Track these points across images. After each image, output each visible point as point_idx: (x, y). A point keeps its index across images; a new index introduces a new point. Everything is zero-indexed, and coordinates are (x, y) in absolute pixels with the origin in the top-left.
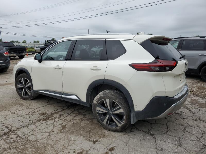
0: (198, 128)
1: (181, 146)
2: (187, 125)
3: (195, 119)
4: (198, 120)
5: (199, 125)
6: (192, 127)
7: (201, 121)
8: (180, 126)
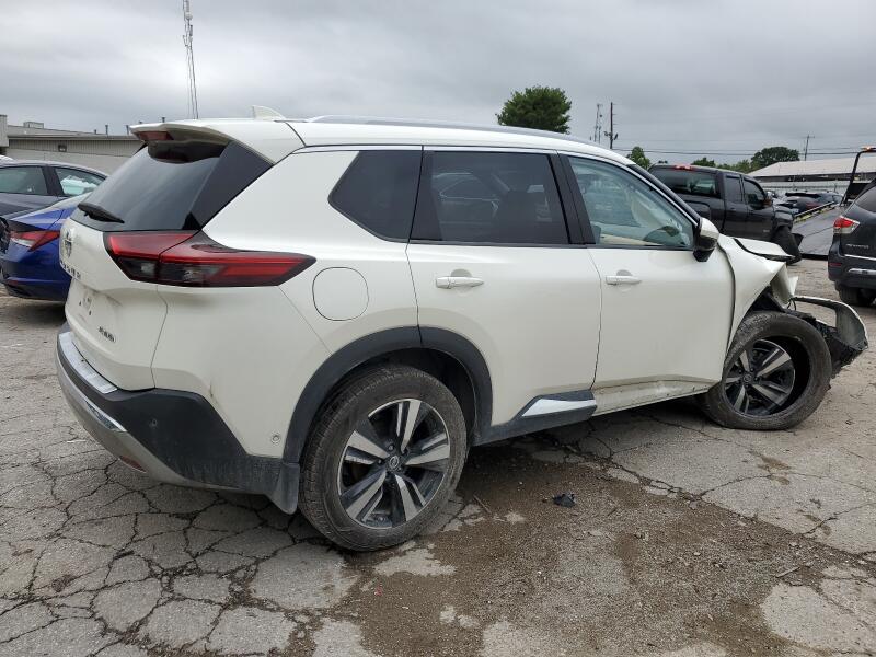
0: (24, 546)
1: (34, 465)
2: (74, 532)
3: (66, 591)
4: (52, 592)
5: (27, 565)
6: (50, 537)
7: (30, 599)
8: (91, 514)
